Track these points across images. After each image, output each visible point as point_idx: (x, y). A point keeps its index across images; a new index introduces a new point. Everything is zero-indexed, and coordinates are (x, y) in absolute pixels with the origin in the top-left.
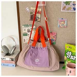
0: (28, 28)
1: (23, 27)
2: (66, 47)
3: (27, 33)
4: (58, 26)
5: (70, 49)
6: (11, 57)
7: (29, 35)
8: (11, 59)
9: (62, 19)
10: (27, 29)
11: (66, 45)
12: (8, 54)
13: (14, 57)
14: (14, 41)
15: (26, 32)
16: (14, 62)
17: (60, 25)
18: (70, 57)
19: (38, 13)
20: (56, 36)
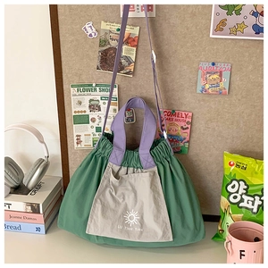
0: (91, 97)
1: (73, 91)
2: (227, 165)
3: (88, 112)
4: (199, 88)
5: (239, 173)
6: (30, 198)
7: (93, 120)
8: (31, 205)
9: (213, 64)
10: (86, 100)
11: (228, 158)
12: (18, 189)
13: (40, 198)
14: (42, 142)
15: (85, 112)
16: (40, 217)
17: (207, 86)
18: (242, 200)
19: (127, 43)
20: (191, 123)
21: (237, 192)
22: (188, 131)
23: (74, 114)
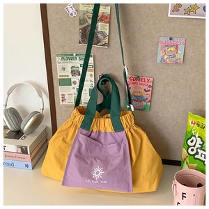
0: (73, 65)
1: (58, 59)
3: (70, 76)
4: (159, 59)
7: (75, 83)
9: (171, 39)
10: (69, 66)
13: (27, 142)
15: (68, 76)
16: (28, 157)
17: (166, 57)
18: (197, 153)
19: (101, 20)
20: (152, 87)
21: (194, 146)
22: (150, 93)
23: (59, 78)
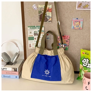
0: (35, 31)
1: (29, 28)
2: (82, 54)
3: (33, 36)
4: (72, 27)
5: (86, 56)
6: (13, 66)
7: (35, 39)
8: (14, 68)
9: (77, 19)
10: (33, 32)
11: (82, 51)
12: (9, 63)
13: (17, 66)
14: (18, 47)
16: (17, 73)
17: (75, 26)
18: (87, 65)
19: (48, 11)
21: (86, 62)
22: (68, 42)
23: (29, 37)
